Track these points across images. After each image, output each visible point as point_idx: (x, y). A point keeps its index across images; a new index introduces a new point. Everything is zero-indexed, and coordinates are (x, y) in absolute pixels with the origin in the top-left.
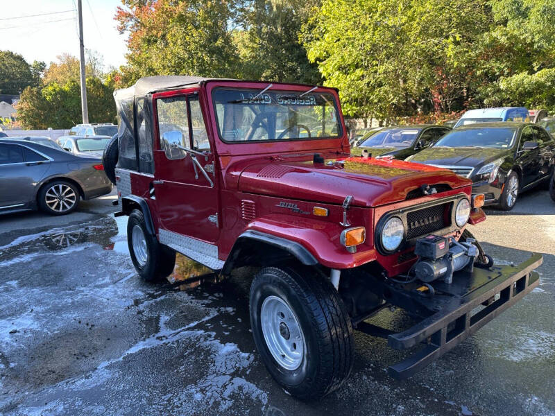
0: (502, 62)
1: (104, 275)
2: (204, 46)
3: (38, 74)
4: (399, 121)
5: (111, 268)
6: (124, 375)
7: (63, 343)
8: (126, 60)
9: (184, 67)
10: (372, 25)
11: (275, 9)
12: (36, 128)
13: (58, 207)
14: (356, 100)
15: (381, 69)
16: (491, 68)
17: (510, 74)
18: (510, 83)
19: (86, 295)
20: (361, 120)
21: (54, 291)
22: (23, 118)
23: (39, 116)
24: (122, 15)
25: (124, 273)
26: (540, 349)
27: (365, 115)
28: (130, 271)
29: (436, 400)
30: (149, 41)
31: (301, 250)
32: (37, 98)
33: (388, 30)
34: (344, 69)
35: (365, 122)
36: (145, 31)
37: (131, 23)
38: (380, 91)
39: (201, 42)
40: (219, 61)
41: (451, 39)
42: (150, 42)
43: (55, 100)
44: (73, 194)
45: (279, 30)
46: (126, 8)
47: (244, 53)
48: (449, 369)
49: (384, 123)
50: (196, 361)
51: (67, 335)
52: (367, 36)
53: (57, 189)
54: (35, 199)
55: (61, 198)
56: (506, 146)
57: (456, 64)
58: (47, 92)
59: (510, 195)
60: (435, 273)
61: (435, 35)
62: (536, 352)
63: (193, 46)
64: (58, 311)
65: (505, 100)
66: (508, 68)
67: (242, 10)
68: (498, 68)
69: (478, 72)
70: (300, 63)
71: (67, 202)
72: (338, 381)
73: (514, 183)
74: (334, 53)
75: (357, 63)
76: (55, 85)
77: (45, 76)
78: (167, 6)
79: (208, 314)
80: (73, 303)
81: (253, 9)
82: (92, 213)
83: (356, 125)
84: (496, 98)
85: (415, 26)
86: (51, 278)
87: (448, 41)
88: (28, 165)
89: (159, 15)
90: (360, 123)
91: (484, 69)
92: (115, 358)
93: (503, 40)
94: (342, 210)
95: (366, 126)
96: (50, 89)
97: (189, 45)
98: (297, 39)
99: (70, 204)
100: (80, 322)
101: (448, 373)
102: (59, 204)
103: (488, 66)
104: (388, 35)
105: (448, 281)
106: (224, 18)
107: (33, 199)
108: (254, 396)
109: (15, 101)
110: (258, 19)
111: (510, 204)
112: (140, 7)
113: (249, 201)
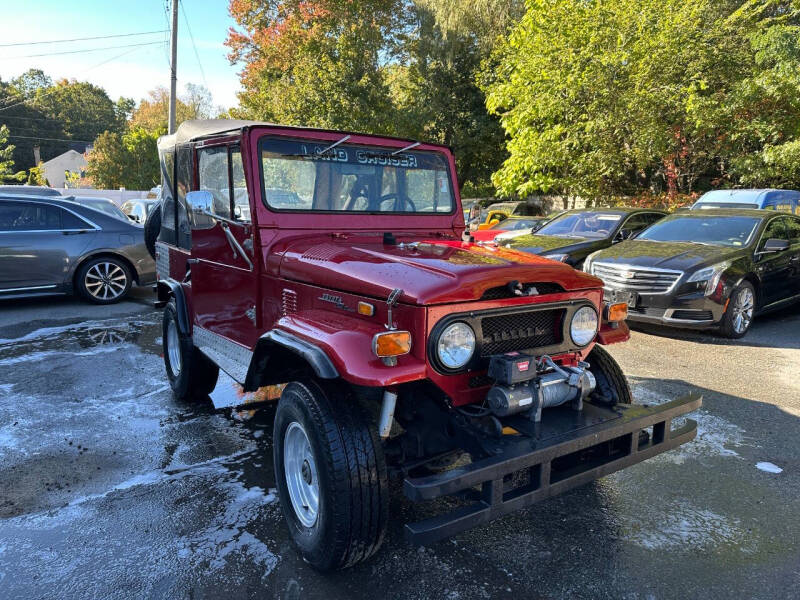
0: (769, 123)
1: (128, 385)
2: (342, 85)
3: (124, 115)
4: (615, 202)
5: (141, 377)
6: (99, 516)
7: (38, 468)
8: (239, 101)
9: (314, 114)
10: (579, 64)
11: (445, 36)
12: (111, 187)
13: (101, 293)
14: (553, 169)
15: (589, 125)
16: (753, 132)
17: (781, 142)
18: (779, 155)
19: (94, 409)
20: (559, 198)
21: (53, 401)
22: (95, 173)
23: (116, 170)
24: (235, 39)
25: (156, 384)
26: (693, 534)
27: (565, 191)
28: (164, 383)
29: (509, 590)
30: (270, 75)
31: (321, 357)
32: (116, 147)
33: (603, 71)
34: (537, 125)
35: (566, 202)
36: (265, 62)
37: (248, 50)
38: (587, 158)
39: (339, 80)
40: (362, 107)
41: (693, 87)
42: (272, 76)
43: (139, 150)
44: (124, 277)
45: (449, 67)
46: (241, 30)
47: (399, 97)
48: (545, 549)
49: (594, 204)
50: (201, 507)
51: (47, 459)
52: (570, 78)
53: (102, 268)
54: (70, 280)
55: (106, 281)
56: (739, 244)
57: (698, 122)
58: (130, 139)
59: (740, 317)
60: (510, 404)
61: (670, 81)
62: (684, 539)
63: (327, 85)
64: (49, 427)
65: (772, 179)
66: (779, 131)
67: (401, 37)
68: (763, 131)
69: (733, 136)
70: (476, 114)
71: (114, 287)
72: (361, 546)
73: (747, 299)
74: (523, 101)
75: (557, 116)
76: (141, 130)
77: (133, 118)
78: (296, 29)
79: (242, 448)
80: (72, 418)
81: (417, 36)
82: (147, 304)
83: (552, 204)
84: (758, 175)
85: (641, 66)
86: (57, 384)
87: (689, 89)
88: (66, 234)
89: (284, 41)
90: (557, 202)
91: (742, 132)
92: (97, 493)
93: (771, 90)
94: (387, 307)
95: (566, 206)
96: (135, 135)
97: (322, 83)
98: (474, 81)
99: (118, 289)
100: (71, 444)
101: (542, 554)
102: (103, 289)
103: (748, 127)
104: (601, 77)
105: (534, 417)
106: (374, 49)
107: (68, 280)
108: (257, 560)
109: (89, 150)
110: (422, 50)
111: (739, 329)
112: (261, 29)
113: (290, 291)
